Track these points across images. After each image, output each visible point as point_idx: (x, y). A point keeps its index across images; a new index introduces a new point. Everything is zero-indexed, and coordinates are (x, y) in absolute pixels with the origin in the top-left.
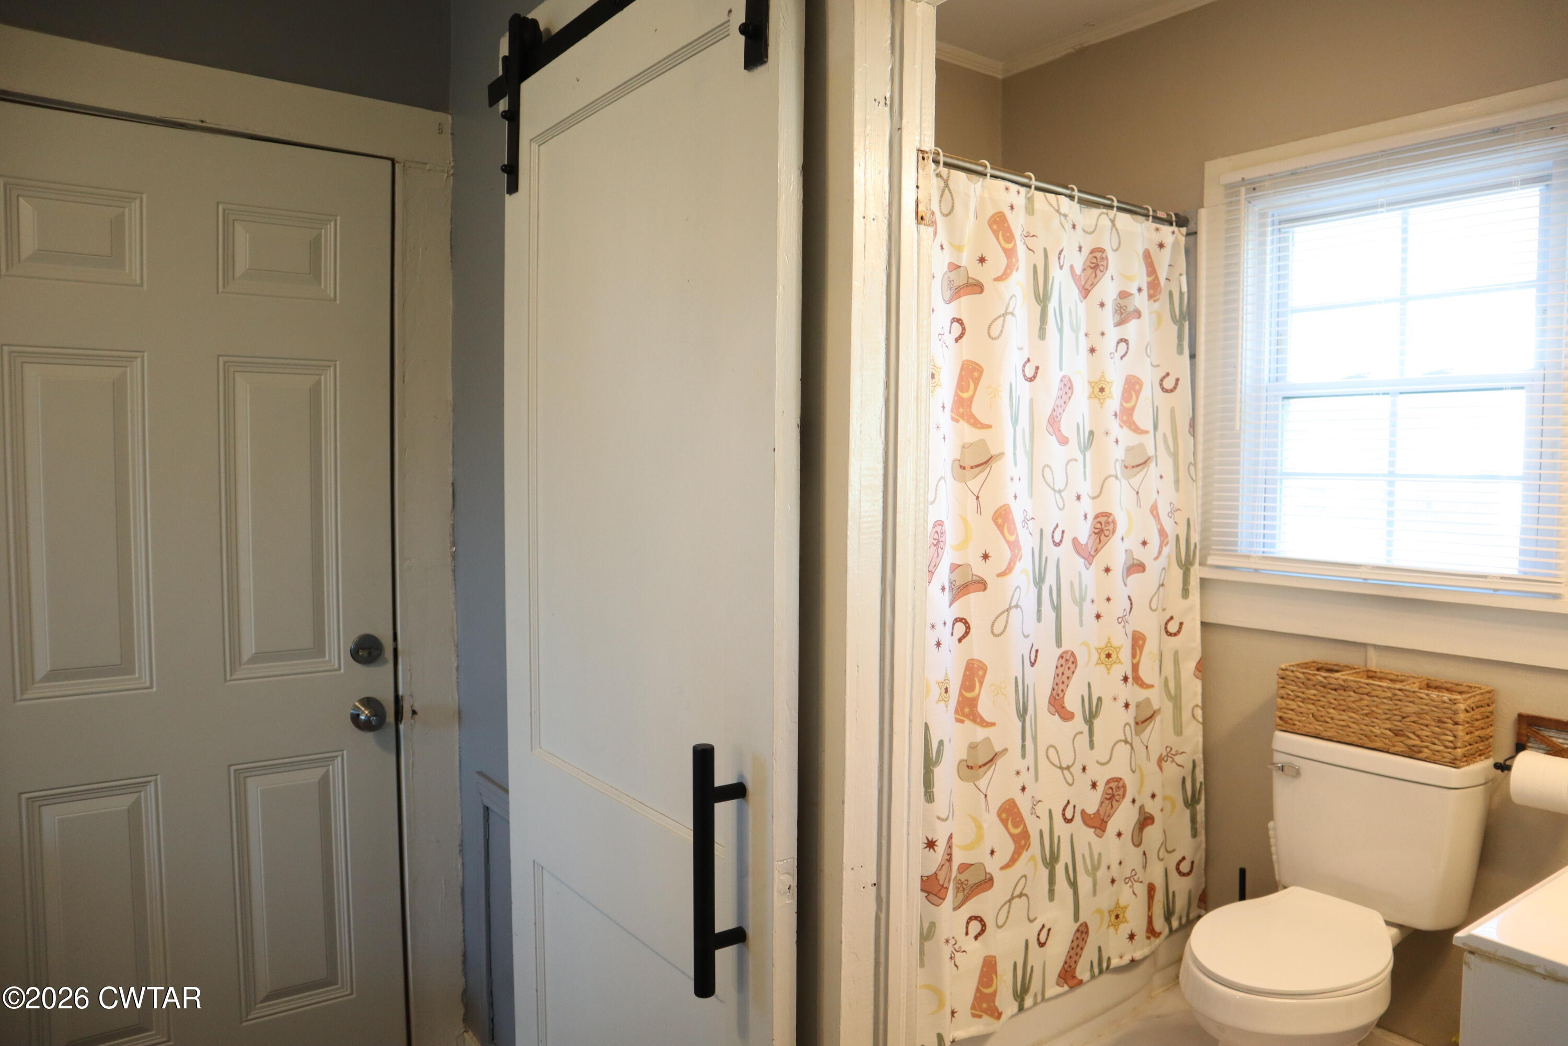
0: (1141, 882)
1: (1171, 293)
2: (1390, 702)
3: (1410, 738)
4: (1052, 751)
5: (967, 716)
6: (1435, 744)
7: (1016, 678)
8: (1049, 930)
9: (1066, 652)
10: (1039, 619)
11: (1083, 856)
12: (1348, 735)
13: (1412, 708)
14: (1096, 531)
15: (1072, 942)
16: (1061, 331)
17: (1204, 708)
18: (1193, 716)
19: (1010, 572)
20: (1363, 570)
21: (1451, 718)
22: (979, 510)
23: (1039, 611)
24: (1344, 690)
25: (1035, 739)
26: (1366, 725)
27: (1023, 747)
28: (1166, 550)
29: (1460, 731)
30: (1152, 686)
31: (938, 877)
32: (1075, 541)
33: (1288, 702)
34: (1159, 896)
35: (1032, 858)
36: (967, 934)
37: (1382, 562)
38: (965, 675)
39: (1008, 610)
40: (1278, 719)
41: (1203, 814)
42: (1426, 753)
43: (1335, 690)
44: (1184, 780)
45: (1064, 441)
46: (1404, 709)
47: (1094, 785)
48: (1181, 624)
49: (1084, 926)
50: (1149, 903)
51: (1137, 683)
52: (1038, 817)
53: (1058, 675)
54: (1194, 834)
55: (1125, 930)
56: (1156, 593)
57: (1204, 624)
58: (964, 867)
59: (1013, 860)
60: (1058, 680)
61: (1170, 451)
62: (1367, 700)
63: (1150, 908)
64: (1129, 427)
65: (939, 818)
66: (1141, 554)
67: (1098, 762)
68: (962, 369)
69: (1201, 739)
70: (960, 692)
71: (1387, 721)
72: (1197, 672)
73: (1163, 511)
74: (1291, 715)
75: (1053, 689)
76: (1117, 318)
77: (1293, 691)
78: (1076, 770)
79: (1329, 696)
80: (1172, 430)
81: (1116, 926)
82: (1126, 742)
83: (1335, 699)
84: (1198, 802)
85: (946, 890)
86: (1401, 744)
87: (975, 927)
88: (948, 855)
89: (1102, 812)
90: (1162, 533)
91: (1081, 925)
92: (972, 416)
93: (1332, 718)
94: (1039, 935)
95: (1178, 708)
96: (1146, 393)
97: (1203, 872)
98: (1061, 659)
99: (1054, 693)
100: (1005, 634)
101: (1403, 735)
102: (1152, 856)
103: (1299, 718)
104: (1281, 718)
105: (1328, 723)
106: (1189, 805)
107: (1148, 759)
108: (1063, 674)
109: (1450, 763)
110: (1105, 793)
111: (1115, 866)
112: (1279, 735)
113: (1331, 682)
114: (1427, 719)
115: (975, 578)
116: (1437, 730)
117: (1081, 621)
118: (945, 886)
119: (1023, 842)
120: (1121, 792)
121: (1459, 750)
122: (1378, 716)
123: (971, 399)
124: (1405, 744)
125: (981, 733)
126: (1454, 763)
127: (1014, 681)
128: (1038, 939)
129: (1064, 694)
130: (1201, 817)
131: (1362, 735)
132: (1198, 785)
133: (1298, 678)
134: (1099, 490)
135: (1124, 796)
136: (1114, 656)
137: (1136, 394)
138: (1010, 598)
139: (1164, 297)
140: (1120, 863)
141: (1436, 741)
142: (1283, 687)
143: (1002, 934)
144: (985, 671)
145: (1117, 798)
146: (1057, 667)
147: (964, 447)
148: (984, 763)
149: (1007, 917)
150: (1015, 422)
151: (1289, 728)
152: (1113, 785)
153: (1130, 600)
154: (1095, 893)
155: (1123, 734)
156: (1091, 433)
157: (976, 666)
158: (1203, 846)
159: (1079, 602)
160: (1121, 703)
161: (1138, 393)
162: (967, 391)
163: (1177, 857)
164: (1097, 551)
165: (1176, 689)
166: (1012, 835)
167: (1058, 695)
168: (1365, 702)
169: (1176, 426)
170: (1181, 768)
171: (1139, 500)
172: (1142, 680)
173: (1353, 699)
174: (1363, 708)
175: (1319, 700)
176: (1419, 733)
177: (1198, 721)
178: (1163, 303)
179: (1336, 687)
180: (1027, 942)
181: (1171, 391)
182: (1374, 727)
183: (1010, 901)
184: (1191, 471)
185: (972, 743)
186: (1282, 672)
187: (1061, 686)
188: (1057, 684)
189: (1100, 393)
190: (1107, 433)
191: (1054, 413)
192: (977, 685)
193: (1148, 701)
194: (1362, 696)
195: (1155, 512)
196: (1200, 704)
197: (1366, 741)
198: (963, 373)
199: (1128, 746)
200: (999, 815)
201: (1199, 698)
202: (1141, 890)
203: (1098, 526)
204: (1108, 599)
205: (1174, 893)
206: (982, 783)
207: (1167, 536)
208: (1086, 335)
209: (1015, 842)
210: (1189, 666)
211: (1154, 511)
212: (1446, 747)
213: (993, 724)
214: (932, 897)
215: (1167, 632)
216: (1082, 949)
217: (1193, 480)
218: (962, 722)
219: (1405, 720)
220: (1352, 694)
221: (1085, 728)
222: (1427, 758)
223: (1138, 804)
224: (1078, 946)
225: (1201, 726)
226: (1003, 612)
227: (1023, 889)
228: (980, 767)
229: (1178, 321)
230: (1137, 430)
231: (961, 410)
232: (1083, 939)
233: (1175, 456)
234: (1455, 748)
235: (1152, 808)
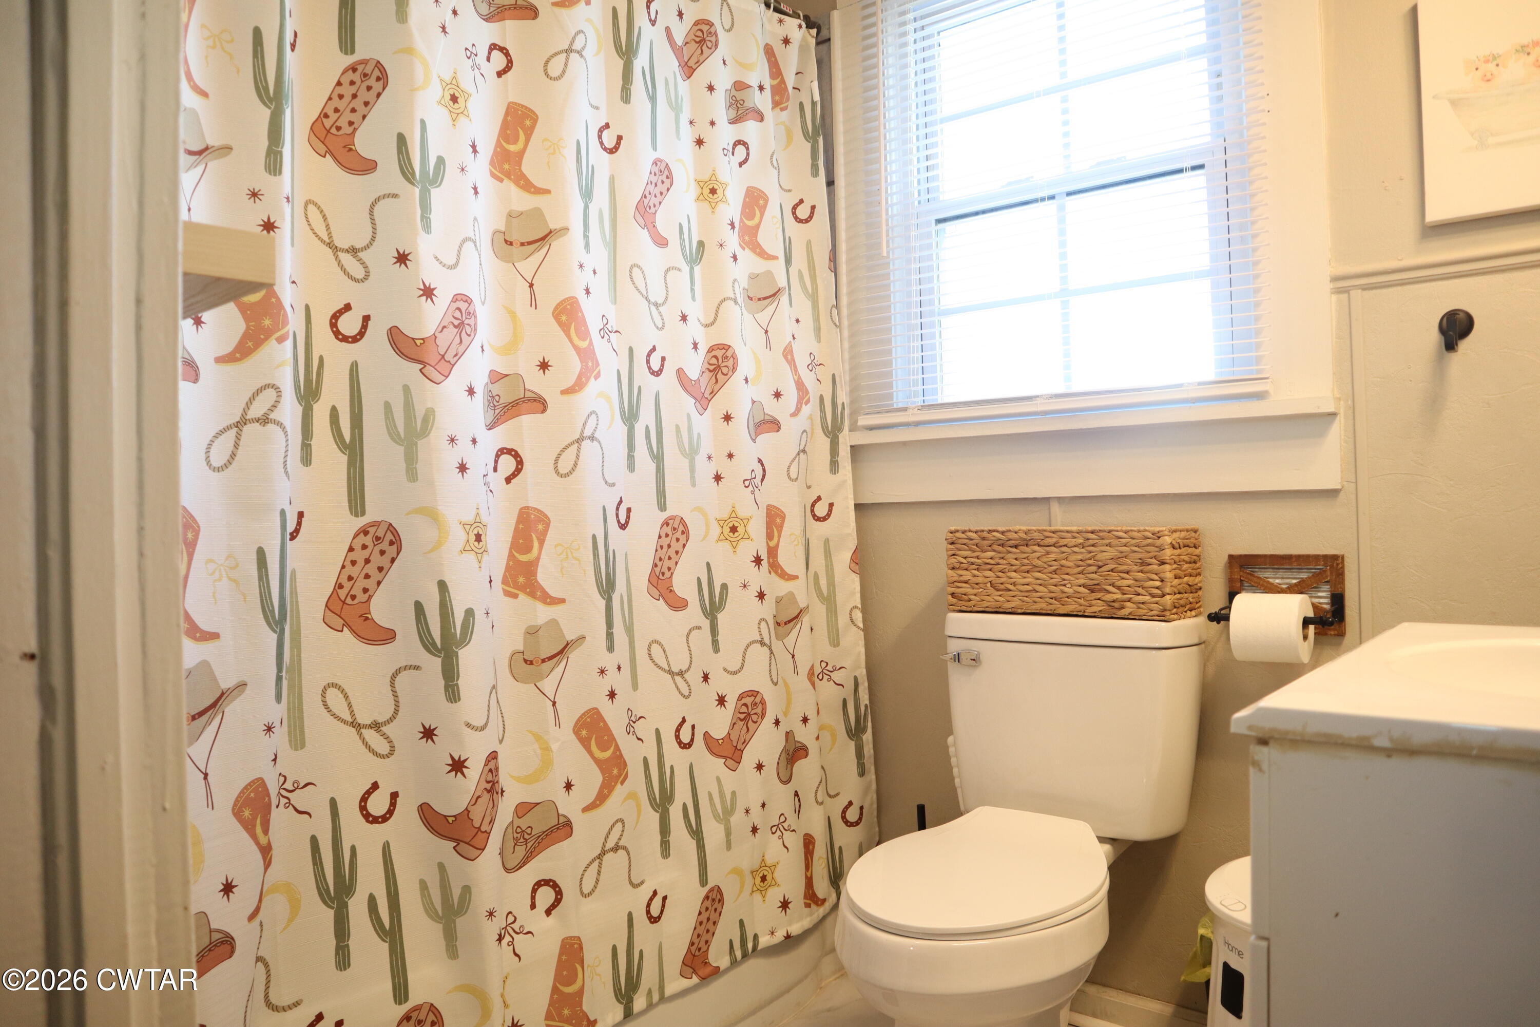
0: (794, 830)
1: (801, 105)
2: (1083, 550)
3: (1108, 592)
4: (655, 649)
5: (522, 588)
6: (1139, 594)
7: (594, 537)
8: (665, 898)
9: (673, 518)
10: (631, 468)
11: (710, 795)
12: (1035, 602)
13: (1111, 553)
14: (712, 368)
15: (700, 913)
16: (653, 99)
17: (864, 610)
18: (852, 620)
19: (581, 389)
20: (1039, 401)
21: (1155, 557)
22: (533, 302)
23: (631, 457)
24: (1027, 545)
25: (629, 629)
26: (1055, 586)
27: (610, 635)
28: (806, 410)
29: (1168, 572)
30: (796, 577)
31: (471, 816)
32: (680, 373)
33: (960, 572)
34: (820, 851)
35: (632, 796)
36: (533, 906)
37: (1061, 390)
38: (516, 529)
39: (579, 441)
40: (950, 597)
41: (871, 746)
42: (1130, 608)
43: (1016, 547)
44: (845, 702)
45: (661, 242)
46: (1101, 556)
47: (721, 701)
48: (831, 505)
49: (715, 892)
50: (806, 859)
51: (776, 573)
52: (639, 739)
53: (662, 547)
54: (862, 773)
55: (775, 895)
56: (796, 457)
57: (859, 507)
58: (523, 809)
59: (601, 798)
60: (661, 553)
61: (808, 292)
62: (1055, 552)
63: (808, 866)
64: (753, 250)
65: (468, 725)
66: (773, 408)
67: (725, 670)
68: (507, 113)
69: (863, 650)
70: (510, 552)
71: (1080, 576)
72: (853, 565)
73: (802, 362)
74: (966, 589)
75: (656, 566)
76: (733, 113)
77: (965, 558)
78: (694, 677)
79: (1010, 555)
80: (809, 267)
81: (763, 892)
82: (762, 643)
83: (1016, 559)
84: (864, 730)
85: (485, 835)
86: (1099, 601)
87: (546, 896)
88: (488, 782)
89: (734, 737)
90: (800, 385)
91: (712, 890)
92: (523, 176)
93: (1014, 584)
94: (649, 905)
95: (832, 612)
96: (772, 210)
97: (875, 819)
98: (665, 525)
99: (657, 570)
100: (574, 474)
101: (1100, 590)
102: (808, 798)
103: (975, 591)
104: (953, 594)
105: (1010, 590)
106: (853, 736)
107: (796, 671)
108: (669, 546)
109: (1157, 616)
110: (737, 711)
111: (756, 809)
112: (953, 616)
113: (1011, 537)
114: (1128, 565)
115: (528, 394)
116: (1140, 575)
117: (693, 478)
118: (483, 829)
119: (615, 771)
120: (759, 710)
121: (1168, 597)
122: (1068, 570)
123: (522, 153)
124: (1103, 601)
125: (542, 613)
126: (1162, 618)
127: (590, 541)
128: (648, 912)
129: (672, 574)
130: (868, 750)
131: (1052, 598)
132: (863, 709)
133: (971, 540)
134: (713, 315)
135: (763, 715)
136: (741, 529)
137: (760, 211)
138: (581, 426)
139: (793, 105)
140: (763, 805)
141: (1140, 590)
142: (954, 555)
143: (588, 905)
144: (547, 524)
145: (754, 718)
146: (660, 537)
147: (510, 215)
148: (549, 655)
149: (597, 881)
150: (587, 195)
151: (963, 605)
152: (748, 700)
153: (762, 465)
154: (729, 846)
155: (758, 634)
156: (701, 244)
157: (533, 516)
158: (874, 786)
159: (691, 453)
160: (753, 591)
161: (763, 210)
162: (515, 142)
163: (842, 802)
164: (713, 393)
165: (829, 590)
166: (598, 762)
167: (663, 574)
168: (1053, 556)
169: (813, 263)
170: (841, 687)
171: (768, 340)
172: (782, 570)
173: (1038, 554)
174: (1050, 563)
175: (998, 564)
176: (1118, 583)
177: (858, 627)
178: (790, 116)
179: (1017, 542)
180: (630, 915)
181: (807, 221)
182: (1065, 585)
183: (600, 857)
184: (833, 315)
185: (530, 627)
186: (951, 535)
187: (667, 563)
188: (661, 559)
189: (711, 195)
190: (721, 245)
191: (646, 201)
192: (536, 544)
193: (791, 595)
194: (1048, 549)
195: (789, 357)
196: (860, 606)
197: (1057, 607)
198: (509, 118)
199: (766, 649)
200: (576, 732)
201: (858, 596)
202: (795, 842)
203: (714, 361)
204: (730, 456)
205: (840, 848)
206: (548, 685)
207: (807, 392)
208: (691, 123)
209: (603, 771)
210: (843, 558)
211: (788, 354)
212: (1153, 596)
213: (563, 601)
214: (463, 847)
215: (814, 516)
216: (714, 923)
217: (836, 325)
218: (515, 596)
219: (1101, 570)
220: (1036, 548)
221: (706, 624)
222: (1129, 614)
223: (783, 727)
224: (708, 919)
225: (862, 633)
226: (572, 443)
227: (620, 839)
228: (543, 661)
229: (811, 138)
230: (763, 254)
231: (506, 166)
232: (716, 910)
233: (814, 298)
234: (1163, 596)
235: (804, 735)
